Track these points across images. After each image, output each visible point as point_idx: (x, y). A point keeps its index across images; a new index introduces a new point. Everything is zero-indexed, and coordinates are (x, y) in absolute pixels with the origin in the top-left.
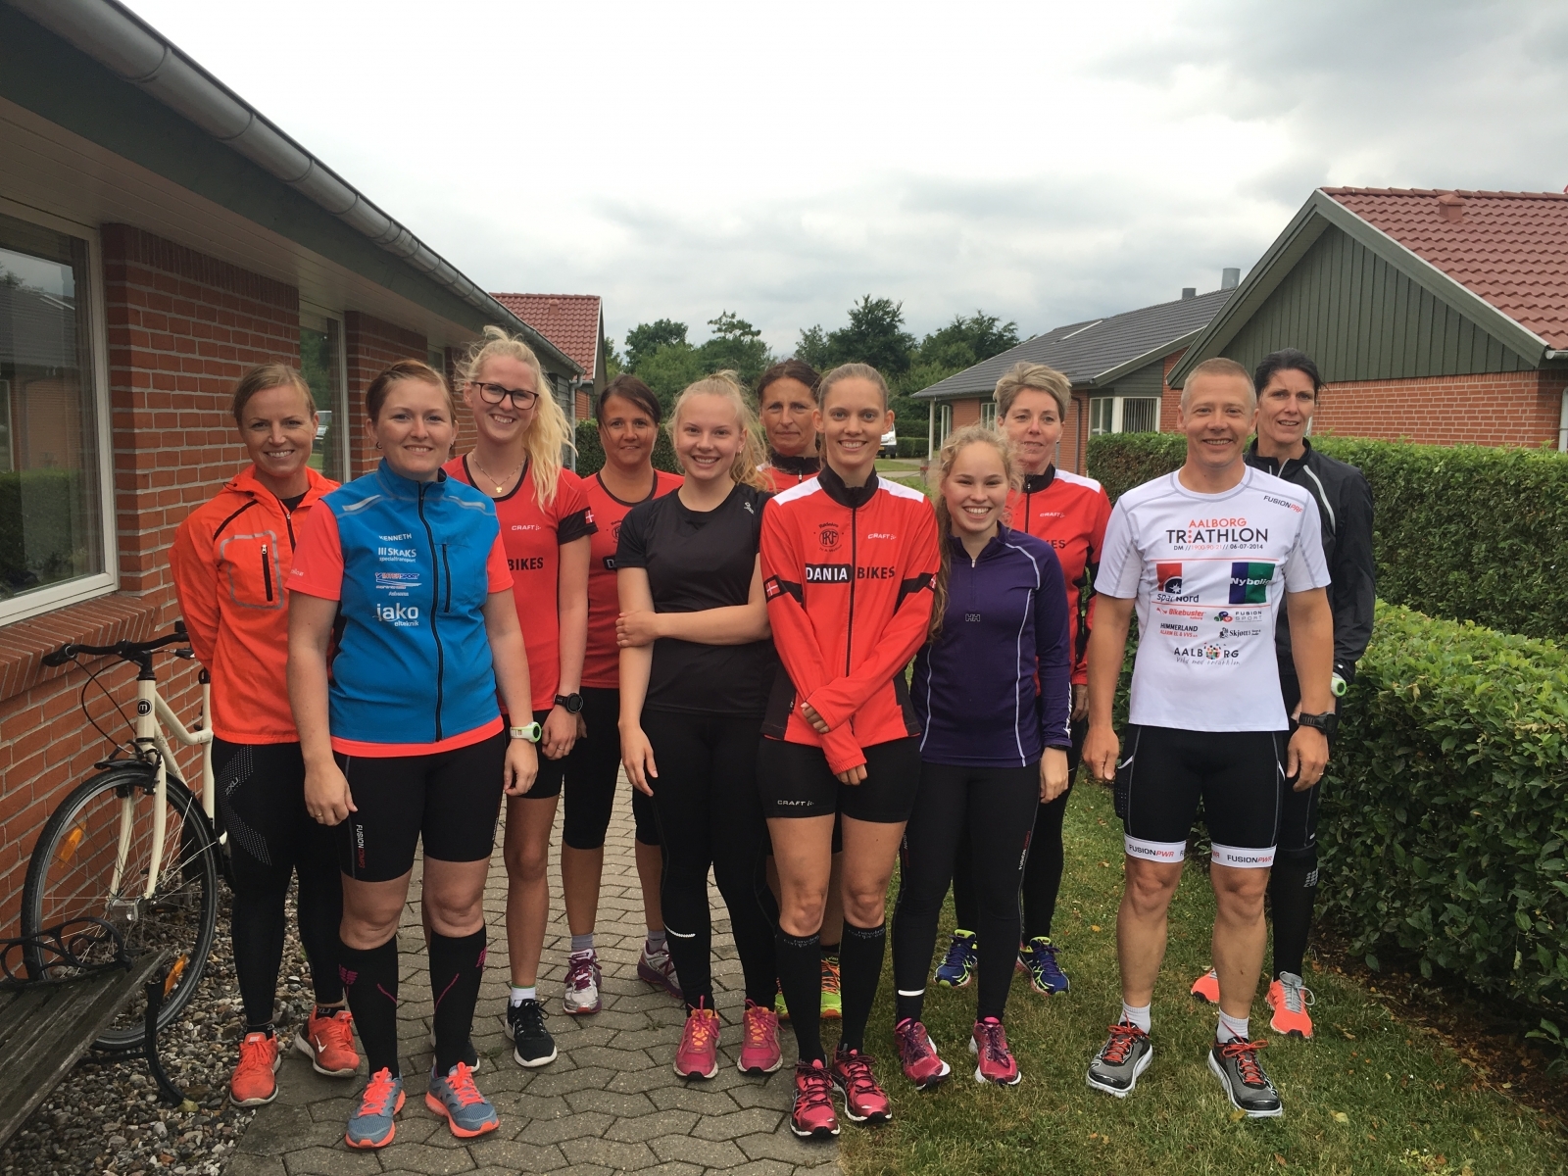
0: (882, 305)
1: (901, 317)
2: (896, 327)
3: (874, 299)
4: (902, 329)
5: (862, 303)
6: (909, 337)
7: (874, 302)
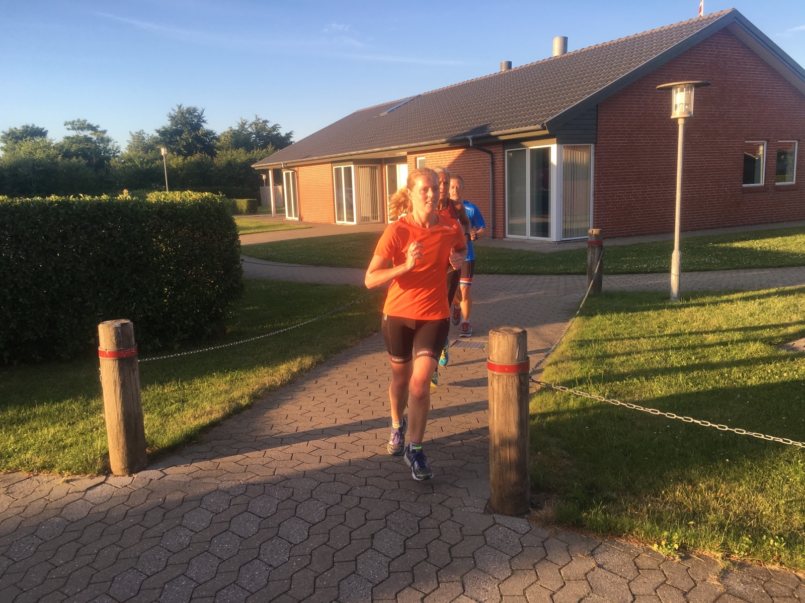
0: (191, 111)
1: (204, 119)
2: (201, 126)
3: (185, 107)
4: (206, 127)
5: (177, 110)
6: (211, 132)
7: (185, 109)
